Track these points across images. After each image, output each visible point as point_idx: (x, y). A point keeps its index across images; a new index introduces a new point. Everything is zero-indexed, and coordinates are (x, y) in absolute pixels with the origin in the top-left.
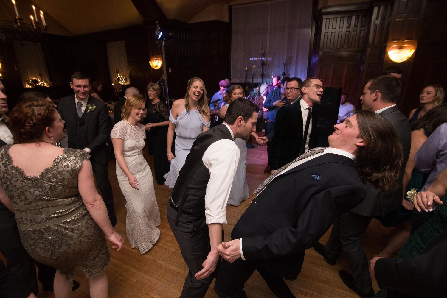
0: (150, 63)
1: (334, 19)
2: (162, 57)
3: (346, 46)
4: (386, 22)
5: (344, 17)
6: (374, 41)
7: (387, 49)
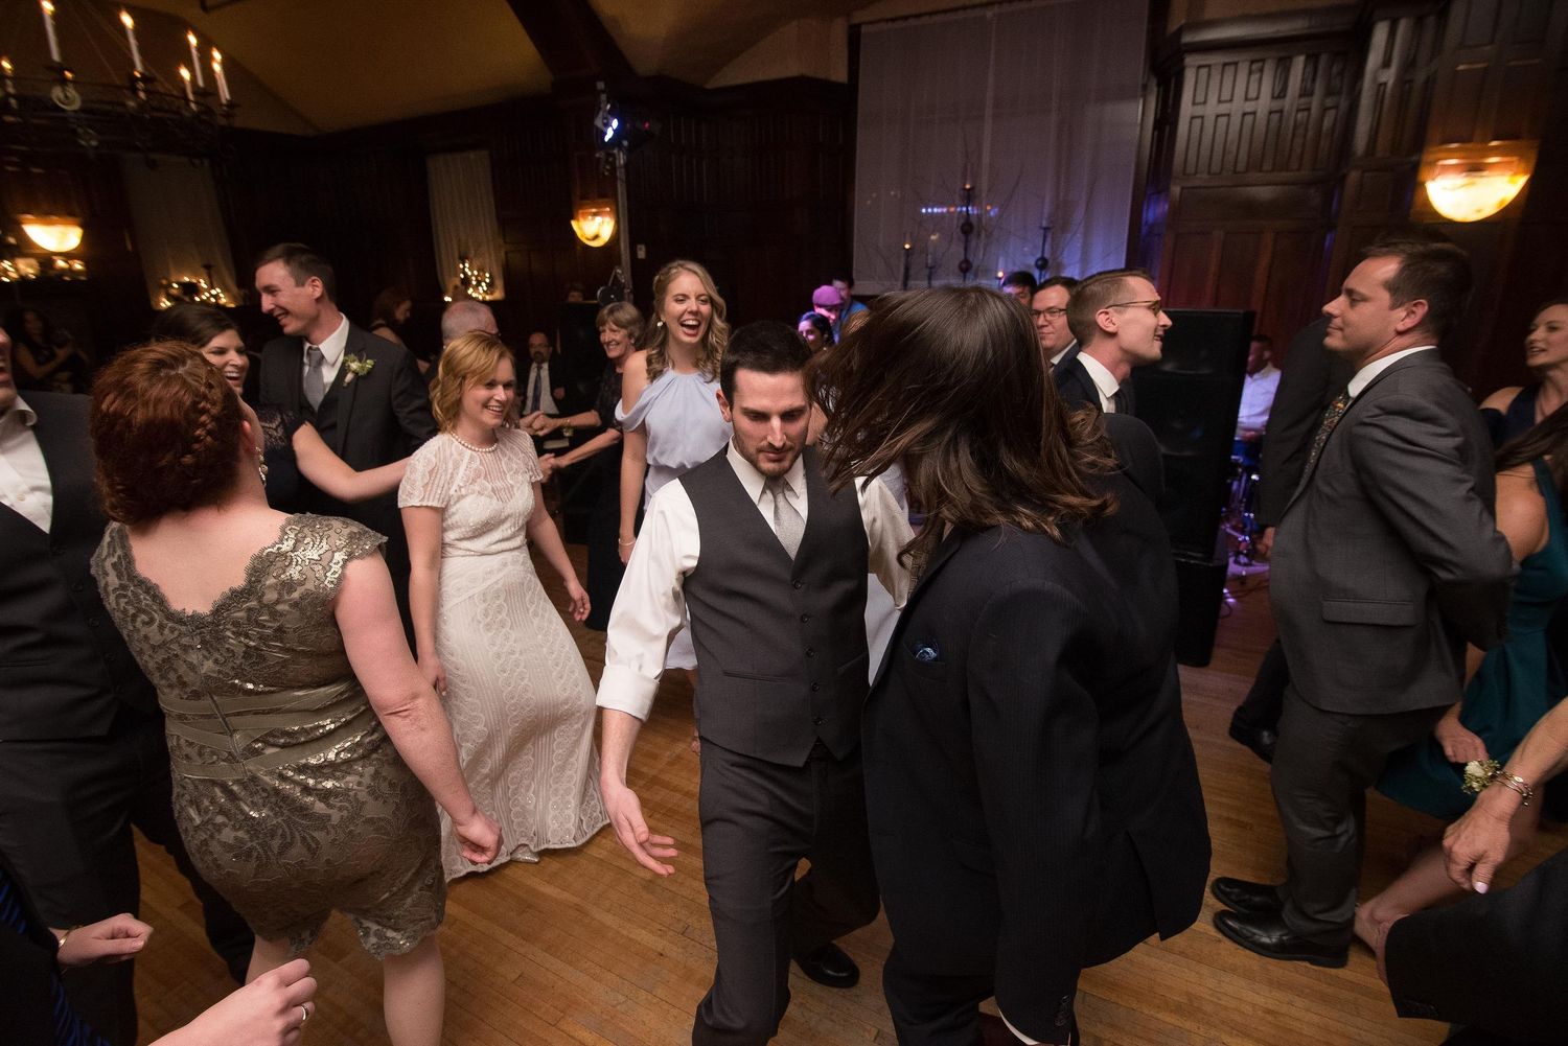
0: (574, 224)
1: (1227, 67)
2: (614, 208)
3: (1267, 166)
4: (1420, 77)
5: (1263, 61)
6: (1375, 141)
7: (1423, 174)
